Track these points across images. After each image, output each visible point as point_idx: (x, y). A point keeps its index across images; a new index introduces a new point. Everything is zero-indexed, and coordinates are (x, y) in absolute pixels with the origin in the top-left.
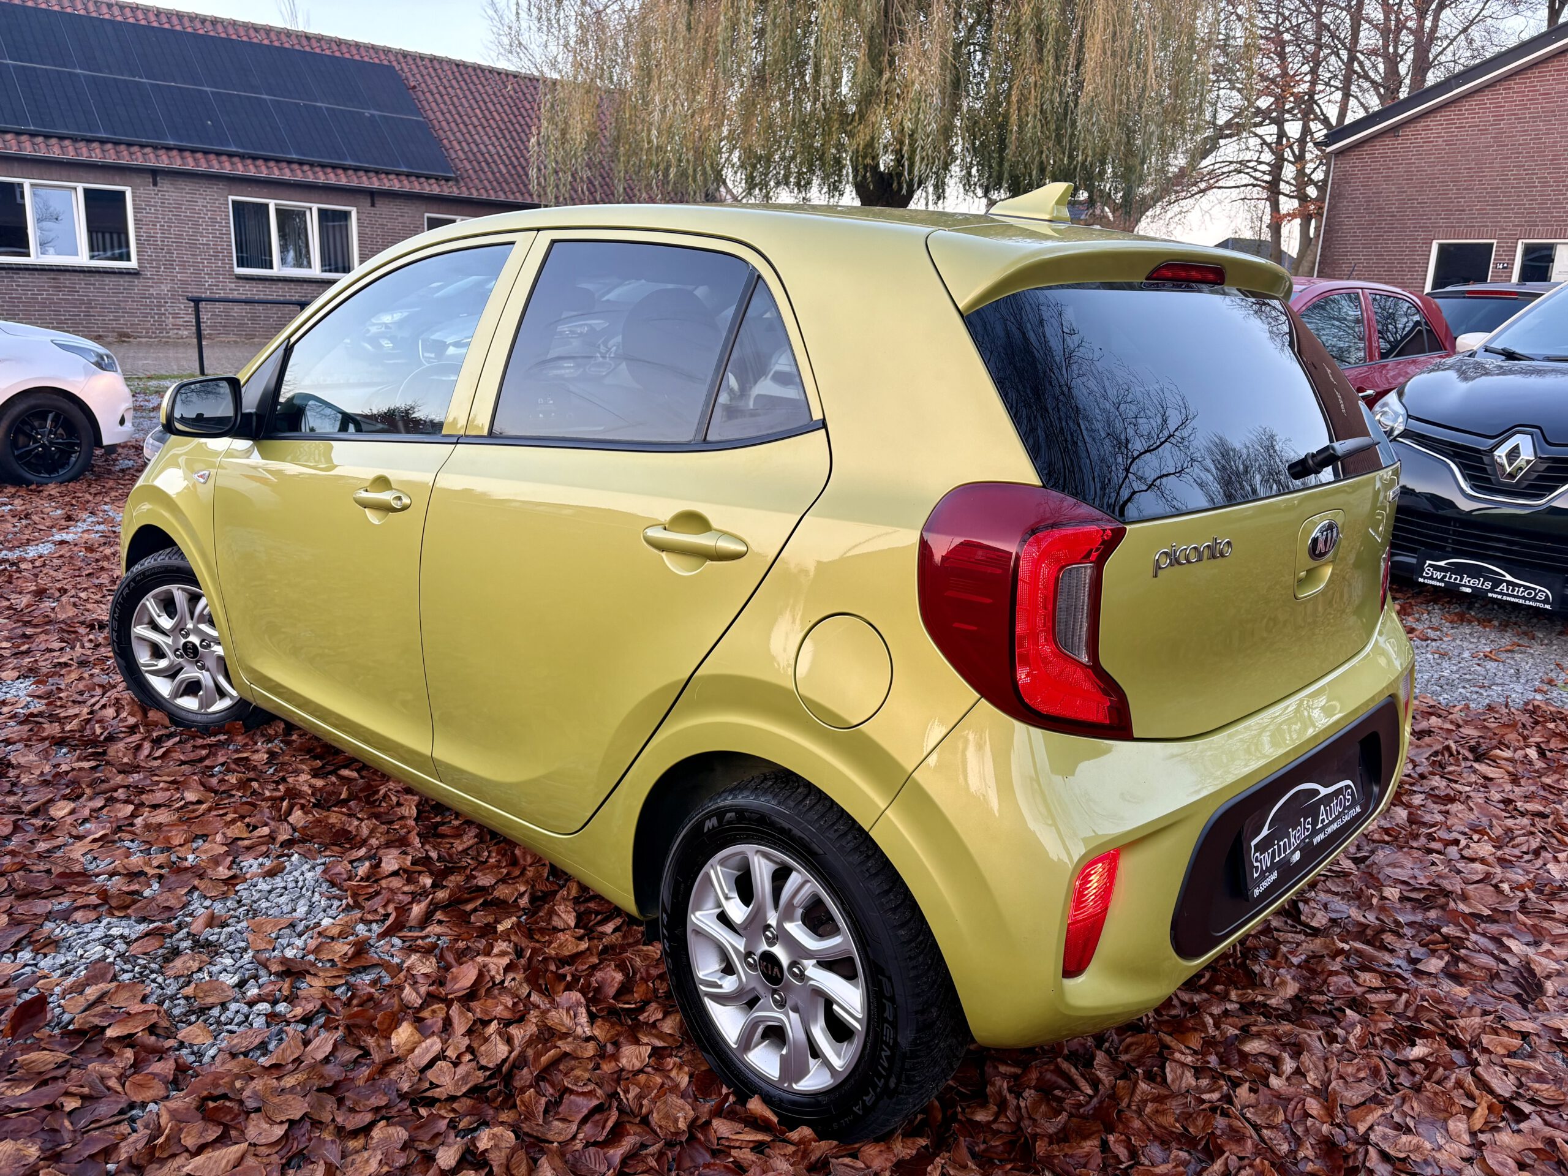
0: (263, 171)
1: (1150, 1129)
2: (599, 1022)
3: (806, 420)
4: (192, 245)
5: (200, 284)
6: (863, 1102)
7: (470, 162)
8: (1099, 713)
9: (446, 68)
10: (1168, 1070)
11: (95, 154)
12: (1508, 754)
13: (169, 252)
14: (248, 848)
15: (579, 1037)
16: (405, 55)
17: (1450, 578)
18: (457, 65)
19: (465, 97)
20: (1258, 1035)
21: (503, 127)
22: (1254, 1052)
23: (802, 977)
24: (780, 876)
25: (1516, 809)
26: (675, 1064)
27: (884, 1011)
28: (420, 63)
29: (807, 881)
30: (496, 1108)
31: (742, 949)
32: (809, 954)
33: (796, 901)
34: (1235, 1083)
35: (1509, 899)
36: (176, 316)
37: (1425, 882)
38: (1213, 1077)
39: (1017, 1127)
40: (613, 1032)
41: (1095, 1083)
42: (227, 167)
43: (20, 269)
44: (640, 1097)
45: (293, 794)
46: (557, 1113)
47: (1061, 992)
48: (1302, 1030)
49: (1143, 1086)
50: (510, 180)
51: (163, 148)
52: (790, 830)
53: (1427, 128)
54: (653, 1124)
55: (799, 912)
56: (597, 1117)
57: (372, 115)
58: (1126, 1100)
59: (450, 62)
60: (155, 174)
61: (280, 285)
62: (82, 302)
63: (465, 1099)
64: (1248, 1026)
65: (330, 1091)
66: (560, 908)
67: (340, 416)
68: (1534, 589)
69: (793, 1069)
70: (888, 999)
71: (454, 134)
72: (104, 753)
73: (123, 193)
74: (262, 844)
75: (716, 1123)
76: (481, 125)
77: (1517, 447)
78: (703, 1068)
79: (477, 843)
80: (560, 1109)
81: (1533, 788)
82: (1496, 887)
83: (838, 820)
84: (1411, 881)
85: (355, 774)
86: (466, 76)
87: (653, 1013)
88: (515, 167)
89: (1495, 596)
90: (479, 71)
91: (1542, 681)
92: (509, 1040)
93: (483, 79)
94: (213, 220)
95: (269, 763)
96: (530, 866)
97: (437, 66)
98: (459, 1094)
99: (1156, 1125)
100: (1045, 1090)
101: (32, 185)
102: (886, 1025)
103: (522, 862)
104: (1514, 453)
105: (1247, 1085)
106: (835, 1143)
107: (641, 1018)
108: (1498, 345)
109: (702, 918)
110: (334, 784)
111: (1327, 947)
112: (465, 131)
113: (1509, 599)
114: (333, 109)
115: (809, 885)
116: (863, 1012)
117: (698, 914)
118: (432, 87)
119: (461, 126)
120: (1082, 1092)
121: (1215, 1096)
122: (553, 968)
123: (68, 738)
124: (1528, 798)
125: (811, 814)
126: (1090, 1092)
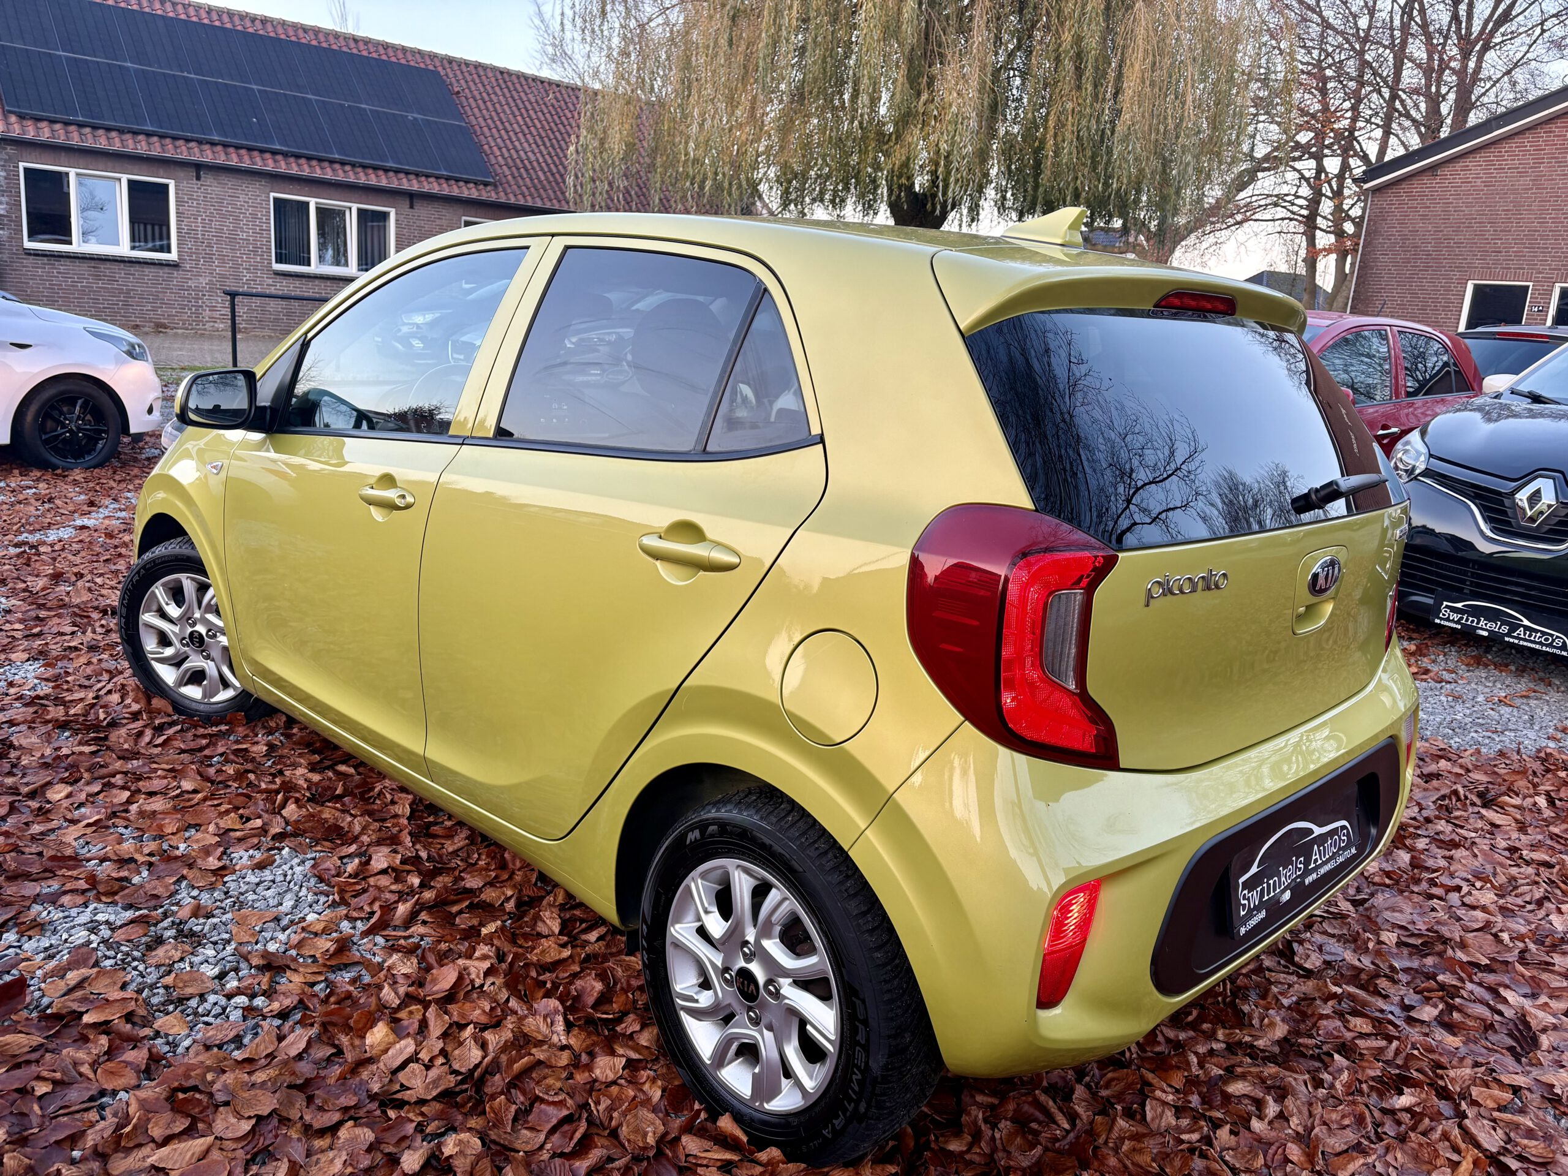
0: (305, 169)
1: (1125, 1166)
2: (576, 1031)
3: (804, 435)
4: (233, 240)
5: (238, 278)
6: (833, 1125)
7: (509, 168)
8: (1086, 742)
9: (490, 74)
10: (1148, 1108)
11: (142, 146)
12: (1517, 801)
13: (209, 246)
14: (240, 840)
15: (554, 1045)
16: (451, 61)
17: (1467, 620)
18: (502, 73)
19: (508, 104)
20: (1243, 1077)
21: (544, 135)
22: (1237, 1094)
23: (777, 995)
24: (760, 892)
25: (1521, 857)
26: (648, 1077)
27: (857, 1034)
28: (465, 69)
29: (785, 899)
30: (465, 1114)
31: (719, 964)
32: (785, 973)
33: (774, 919)
34: (1216, 1125)
35: (1509, 950)
36: (213, 309)
37: (1423, 928)
38: (1194, 1117)
39: (990, 1159)
40: (589, 1042)
41: (1073, 1117)
42: (269, 165)
43: (62, 257)
44: (610, 1109)
45: (288, 787)
46: (526, 1122)
47: (1034, 1022)
48: (1287, 1073)
49: (1121, 1123)
50: (548, 187)
51: (207, 143)
52: (771, 846)
53: (1466, 169)
54: (622, 1137)
55: (777, 929)
56: (566, 1128)
57: (415, 119)
58: (1104, 1137)
59: (494, 69)
60: (199, 168)
61: (317, 282)
62: (121, 292)
63: (434, 1103)
64: (1233, 1066)
65: (300, 1088)
66: (546, 914)
67: (355, 413)
68: (1552, 635)
69: (765, 1088)
70: (860, 1021)
71: (495, 140)
72: (106, 738)
73: (166, 186)
74: (254, 836)
75: (685, 1139)
76: (522, 131)
77: (1538, 491)
78: (677, 1083)
79: (467, 845)
80: (530, 1118)
81: (1540, 837)
82: (1496, 936)
83: (819, 838)
84: (1409, 927)
85: (352, 770)
86: (509, 84)
87: (631, 1025)
88: (553, 174)
89: (1512, 640)
90: (522, 80)
91: (1556, 729)
92: (484, 1046)
93: (526, 87)
94: (254, 216)
95: (268, 755)
96: (519, 870)
97: (482, 73)
98: (429, 1098)
99: (1133, 1163)
100: (1021, 1122)
101: (78, 174)
102: (858, 1048)
103: (511, 866)
104: (1535, 497)
105: (1228, 1126)
106: (803, 1166)
107: (618, 1029)
108: (1524, 388)
109: (682, 931)
110: (330, 779)
111: (1319, 990)
112: (506, 137)
113: (1525, 644)
114: (376, 111)
115: (787, 903)
116: (836, 1034)
117: (677, 926)
118: (476, 93)
119: (503, 132)
120: (1059, 1126)
121: (1195, 1137)
122: (534, 974)
123: (71, 721)
124: (1534, 847)
125: (792, 831)
126: (1067, 1126)
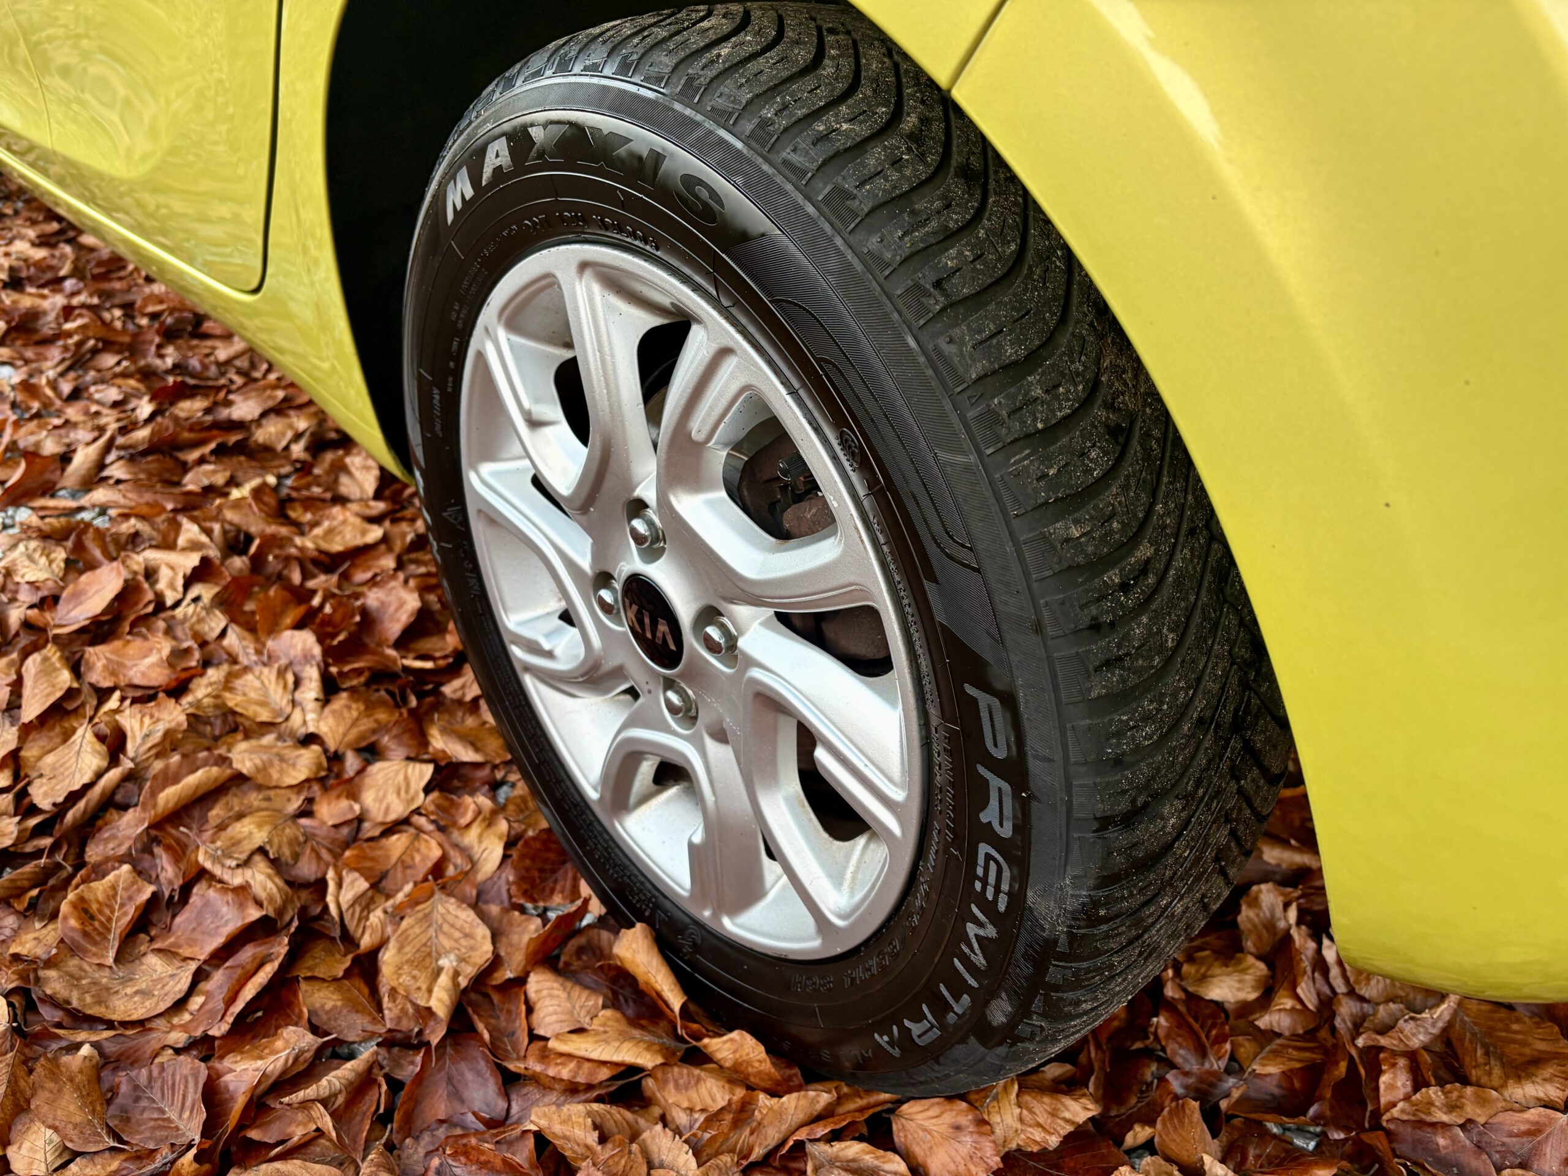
2: (341, 700)
15: (292, 734)
23: (729, 649)
24: (659, 347)
26: (479, 812)
27: (985, 804)
32: (748, 590)
40: (366, 725)
44: (366, 903)
55: (718, 458)
56: (247, 954)
69: (721, 878)
70: (998, 767)
80: (173, 923)
102: (984, 849)
109: (493, 481)
116: (910, 784)
117: (482, 469)
122: (296, 577)
